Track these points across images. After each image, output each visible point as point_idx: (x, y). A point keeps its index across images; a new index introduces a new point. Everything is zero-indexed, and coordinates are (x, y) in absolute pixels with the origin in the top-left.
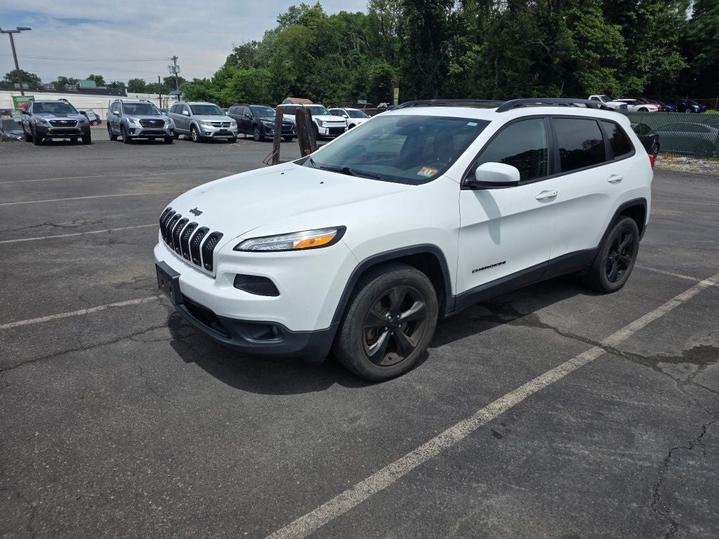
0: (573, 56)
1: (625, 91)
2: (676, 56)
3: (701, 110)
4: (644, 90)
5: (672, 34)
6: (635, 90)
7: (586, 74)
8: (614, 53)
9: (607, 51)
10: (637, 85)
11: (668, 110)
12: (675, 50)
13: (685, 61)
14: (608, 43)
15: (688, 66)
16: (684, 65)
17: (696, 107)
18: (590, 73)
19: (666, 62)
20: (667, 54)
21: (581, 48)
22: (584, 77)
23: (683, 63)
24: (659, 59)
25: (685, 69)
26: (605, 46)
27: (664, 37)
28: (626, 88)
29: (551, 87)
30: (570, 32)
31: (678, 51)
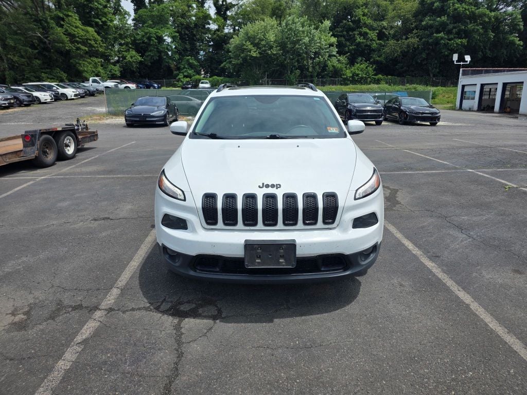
0: (67, 48)
1: (108, 74)
2: (134, 53)
3: (159, 88)
4: (121, 74)
5: (126, 37)
6: (115, 74)
7: (81, 62)
8: (97, 47)
9: (91, 46)
10: (116, 71)
11: (141, 88)
12: (131, 48)
13: (140, 56)
14: (90, 40)
15: (142, 60)
16: (140, 58)
17: (156, 85)
18: (84, 61)
19: (129, 56)
20: (128, 51)
21: (72, 42)
22: (80, 64)
23: (139, 58)
24: (123, 54)
25: (141, 62)
26: (89, 42)
27: (122, 39)
28: (108, 72)
29: (56, 71)
30: (59, 29)
31: (134, 49)
